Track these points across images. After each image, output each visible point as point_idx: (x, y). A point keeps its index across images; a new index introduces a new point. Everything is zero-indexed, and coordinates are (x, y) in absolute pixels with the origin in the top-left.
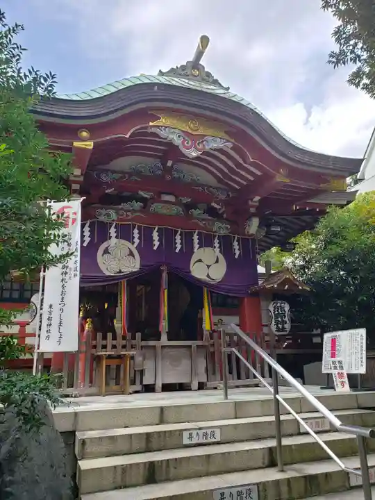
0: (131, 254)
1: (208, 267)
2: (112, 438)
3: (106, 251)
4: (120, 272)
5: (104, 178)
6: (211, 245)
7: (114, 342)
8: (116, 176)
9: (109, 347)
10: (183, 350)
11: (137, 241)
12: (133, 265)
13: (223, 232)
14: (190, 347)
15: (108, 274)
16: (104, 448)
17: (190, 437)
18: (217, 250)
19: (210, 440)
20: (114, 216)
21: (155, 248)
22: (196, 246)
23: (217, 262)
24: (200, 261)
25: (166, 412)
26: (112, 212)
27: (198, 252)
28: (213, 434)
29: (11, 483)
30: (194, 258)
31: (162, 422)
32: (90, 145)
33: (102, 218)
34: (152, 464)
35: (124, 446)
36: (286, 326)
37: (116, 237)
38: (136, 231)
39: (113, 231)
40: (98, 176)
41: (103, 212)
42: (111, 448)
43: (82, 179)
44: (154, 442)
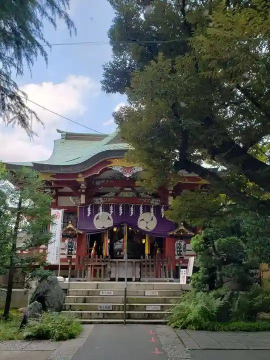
0: (109, 219)
1: (147, 223)
2: (77, 291)
4: (104, 227)
5: (98, 183)
6: (149, 211)
7: (99, 259)
8: (103, 181)
9: (96, 261)
10: (130, 263)
11: (112, 212)
13: (157, 204)
14: (132, 262)
15: (98, 228)
16: (75, 293)
17: (103, 293)
18: (152, 214)
19: (109, 295)
20: (102, 201)
21: (120, 215)
22: (141, 212)
23: (152, 220)
24: (143, 220)
25: (99, 286)
26: (101, 199)
27: (142, 215)
30: (140, 219)
31: (97, 288)
32: (83, 180)
33: (96, 203)
34: (85, 298)
36: (181, 253)
37: (102, 211)
38: (111, 207)
39: (101, 208)
40: (94, 183)
41: (97, 199)
42: (77, 294)
43: (86, 187)
44: (90, 293)
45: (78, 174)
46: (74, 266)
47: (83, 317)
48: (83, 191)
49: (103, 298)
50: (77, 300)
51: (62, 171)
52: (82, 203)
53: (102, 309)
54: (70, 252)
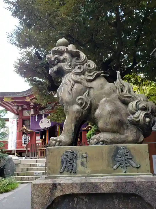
0: (48, 122)
2: (24, 165)
3: (42, 122)
4: (45, 127)
12: (49, 125)
15: (42, 128)
16: (22, 166)
17: (39, 165)
19: (42, 166)
20: (44, 112)
25: (37, 161)
28: (43, 165)
29: (5, 169)
31: (36, 163)
32: (29, 100)
33: (40, 113)
34: (28, 169)
35: (26, 166)
37: (44, 118)
38: (49, 115)
39: (43, 116)
41: (41, 111)
44: (32, 166)
45: (26, 97)
46: (29, 150)
47: (24, 179)
48: (32, 107)
49: (38, 168)
50: (23, 170)
51: (16, 96)
52: (32, 113)
53: (36, 174)
54: (25, 142)
